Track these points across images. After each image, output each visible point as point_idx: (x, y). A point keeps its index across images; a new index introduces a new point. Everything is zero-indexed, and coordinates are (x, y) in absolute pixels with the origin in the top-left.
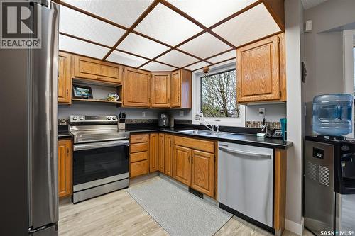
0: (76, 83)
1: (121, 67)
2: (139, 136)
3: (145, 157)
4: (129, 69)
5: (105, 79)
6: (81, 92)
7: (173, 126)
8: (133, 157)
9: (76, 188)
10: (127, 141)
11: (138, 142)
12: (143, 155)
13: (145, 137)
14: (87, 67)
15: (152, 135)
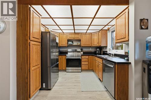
0: (68, 41)
1: (80, 34)
2: (85, 56)
3: (87, 64)
4: (83, 34)
5: (75, 38)
6: (70, 43)
7: (102, 53)
8: (83, 63)
9: (67, 68)
10: (80, 57)
11: (85, 58)
12: (87, 63)
13: (87, 57)
14: (71, 36)
15: (90, 56)
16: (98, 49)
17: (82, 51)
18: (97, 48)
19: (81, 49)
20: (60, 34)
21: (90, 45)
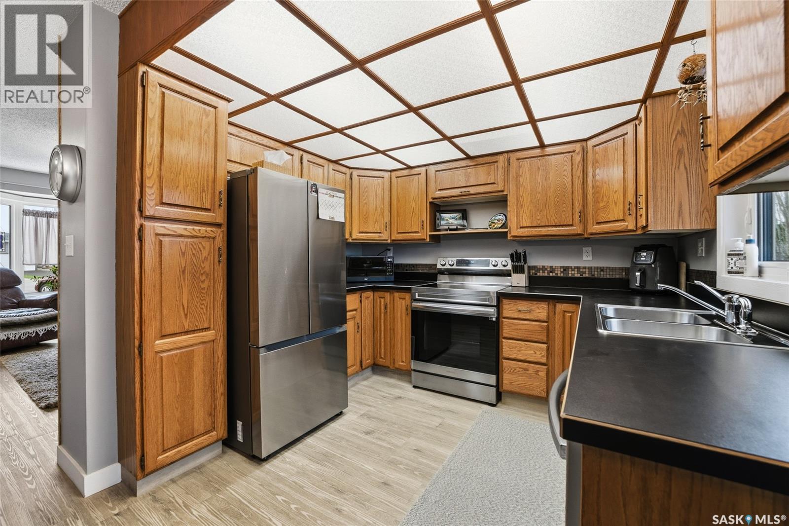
2: (524, 306)
3: (541, 357)
8: (508, 348)
9: (414, 364)
10: (492, 310)
11: (522, 318)
12: (535, 351)
13: (540, 310)
16: (645, 257)
17: (518, 270)
18: (638, 250)
19: (515, 257)
20: (394, 174)
21: (577, 229)
